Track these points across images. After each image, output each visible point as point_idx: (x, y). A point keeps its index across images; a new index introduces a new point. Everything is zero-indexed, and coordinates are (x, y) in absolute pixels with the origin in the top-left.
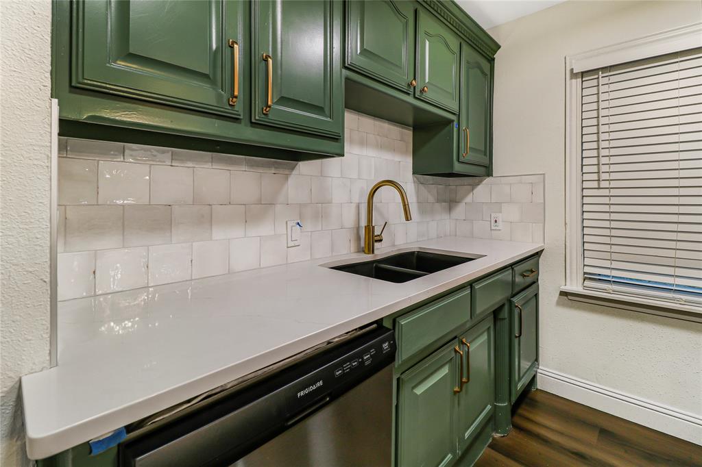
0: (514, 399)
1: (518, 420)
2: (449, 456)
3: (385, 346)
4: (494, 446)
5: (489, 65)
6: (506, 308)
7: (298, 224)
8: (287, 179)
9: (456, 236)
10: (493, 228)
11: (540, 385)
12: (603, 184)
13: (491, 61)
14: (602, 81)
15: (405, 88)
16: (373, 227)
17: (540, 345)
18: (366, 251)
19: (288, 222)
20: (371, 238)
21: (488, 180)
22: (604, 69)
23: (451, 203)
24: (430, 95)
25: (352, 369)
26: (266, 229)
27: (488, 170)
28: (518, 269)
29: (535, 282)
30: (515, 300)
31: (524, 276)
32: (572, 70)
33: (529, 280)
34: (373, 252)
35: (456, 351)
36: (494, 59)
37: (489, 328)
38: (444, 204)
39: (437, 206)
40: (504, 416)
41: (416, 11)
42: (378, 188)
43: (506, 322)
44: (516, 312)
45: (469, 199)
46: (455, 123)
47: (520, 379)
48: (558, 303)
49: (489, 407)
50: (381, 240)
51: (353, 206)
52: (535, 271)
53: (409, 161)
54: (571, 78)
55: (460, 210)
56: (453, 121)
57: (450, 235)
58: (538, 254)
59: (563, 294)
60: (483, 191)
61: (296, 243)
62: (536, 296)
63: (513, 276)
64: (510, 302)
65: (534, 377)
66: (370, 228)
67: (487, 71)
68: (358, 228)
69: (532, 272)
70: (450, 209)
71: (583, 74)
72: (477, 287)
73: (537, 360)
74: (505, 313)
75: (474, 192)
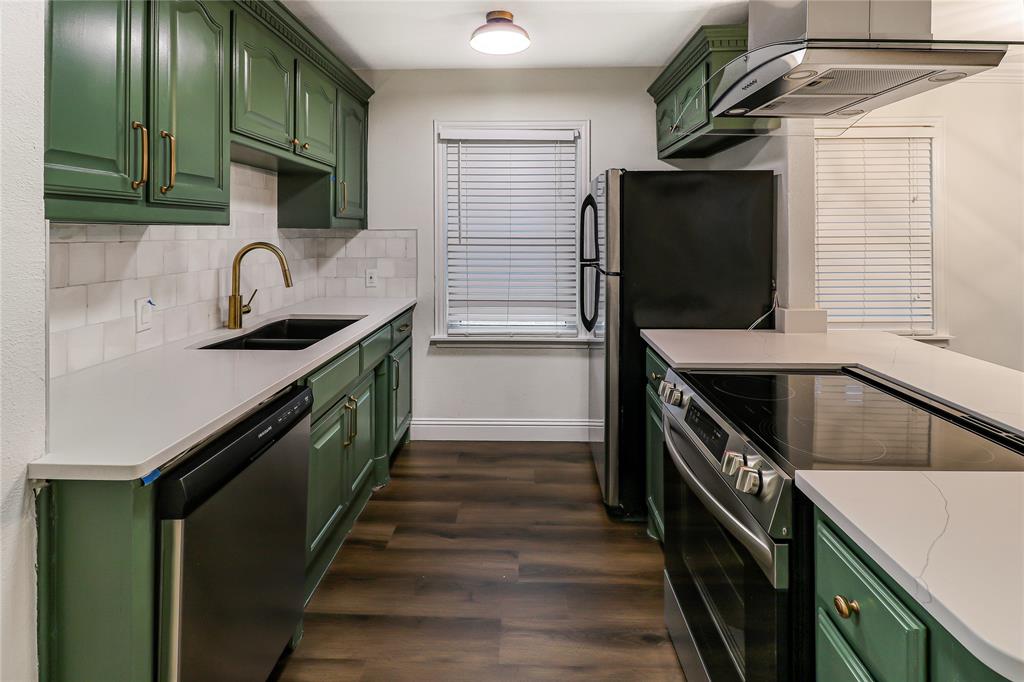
0: (392, 450)
1: (394, 471)
2: (340, 507)
3: (306, 398)
4: (376, 497)
5: (363, 109)
6: (386, 363)
7: (150, 302)
8: (135, 247)
9: (325, 296)
10: (368, 285)
11: (413, 437)
12: (463, 241)
13: (365, 105)
14: (462, 150)
15: (286, 146)
16: (241, 297)
17: (413, 397)
18: (232, 325)
19: (138, 302)
20: (238, 309)
21: (362, 233)
22: (465, 141)
23: (319, 258)
24: (311, 151)
25: (288, 416)
26: (109, 314)
27: (363, 224)
28: (396, 324)
29: (409, 336)
30: (393, 354)
31: (401, 331)
32: (439, 135)
33: (404, 334)
34: (241, 326)
35: (346, 407)
36: (367, 103)
37: (371, 386)
38: (312, 260)
39: (305, 263)
40: (384, 468)
41: (295, 61)
42: (244, 254)
43: (385, 377)
44: (395, 365)
45: (341, 253)
46: (332, 176)
47: (397, 429)
48: (430, 353)
49: (371, 461)
50: (249, 312)
51: (212, 273)
52: (408, 325)
53: (272, 213)
54: (438, 142)
55: (331, 266)
56: (329, 173)
57: (319, 297)
58: (411, 309)
59: (433, 343)
60: (357, 245)
61: (145, 326)
62: (410, 349)
63: (392, 332)
64: (389, 357)
65: (408, 429)
66: (235, 299)
67: (362, 117)
68: (218, 299)
69: (407, 326)
70: (318, 266)
71: (449, 141)
72: (365, 344)
73: (410, 412)
74: (385, 369)
75: (348, 245)
